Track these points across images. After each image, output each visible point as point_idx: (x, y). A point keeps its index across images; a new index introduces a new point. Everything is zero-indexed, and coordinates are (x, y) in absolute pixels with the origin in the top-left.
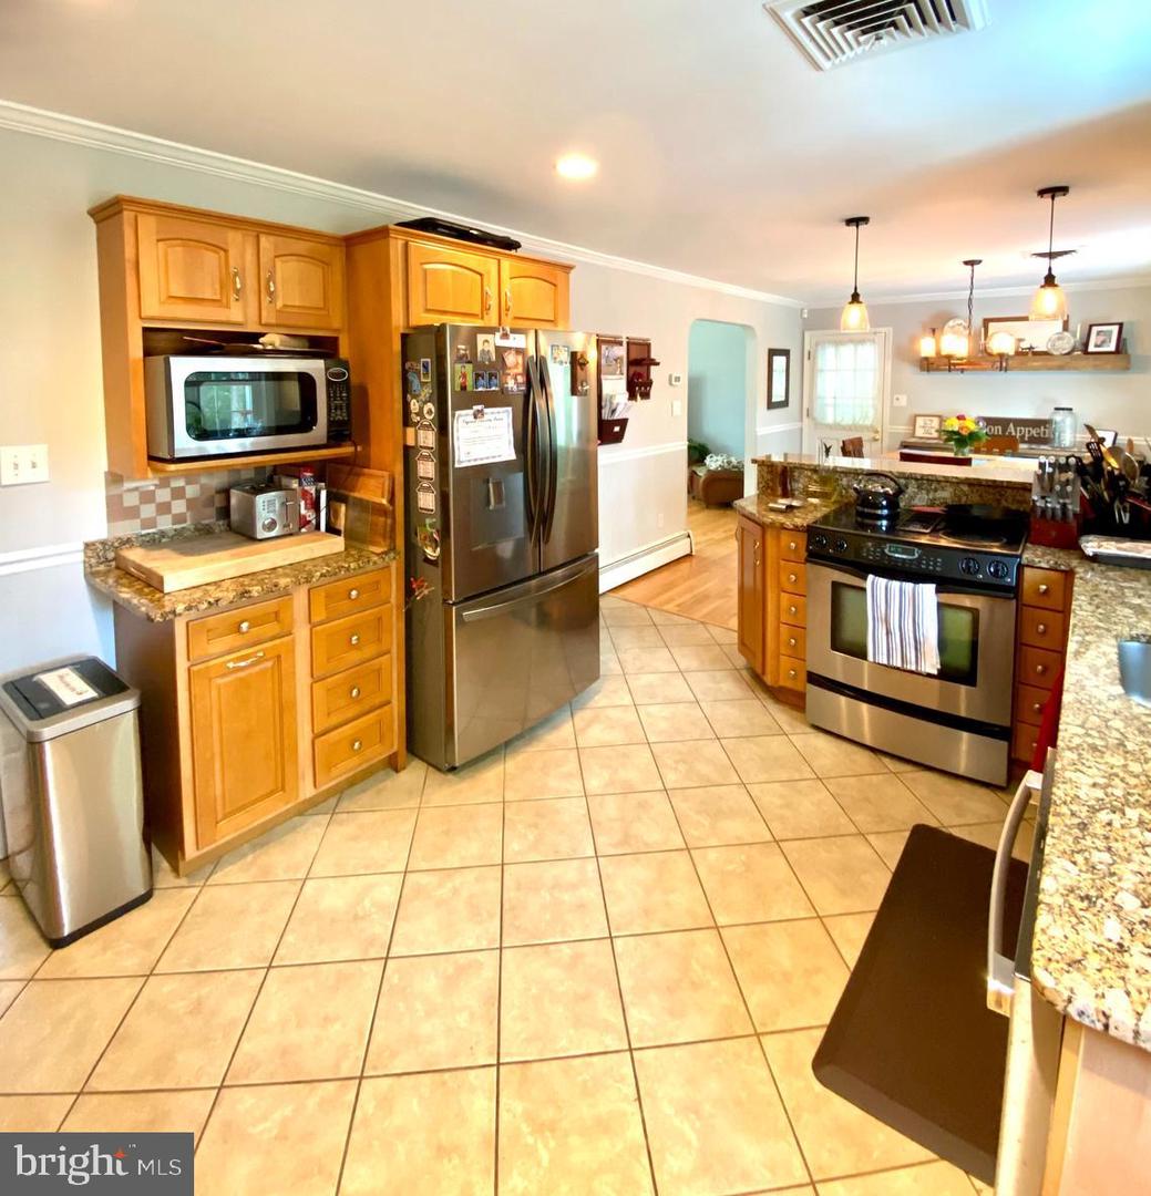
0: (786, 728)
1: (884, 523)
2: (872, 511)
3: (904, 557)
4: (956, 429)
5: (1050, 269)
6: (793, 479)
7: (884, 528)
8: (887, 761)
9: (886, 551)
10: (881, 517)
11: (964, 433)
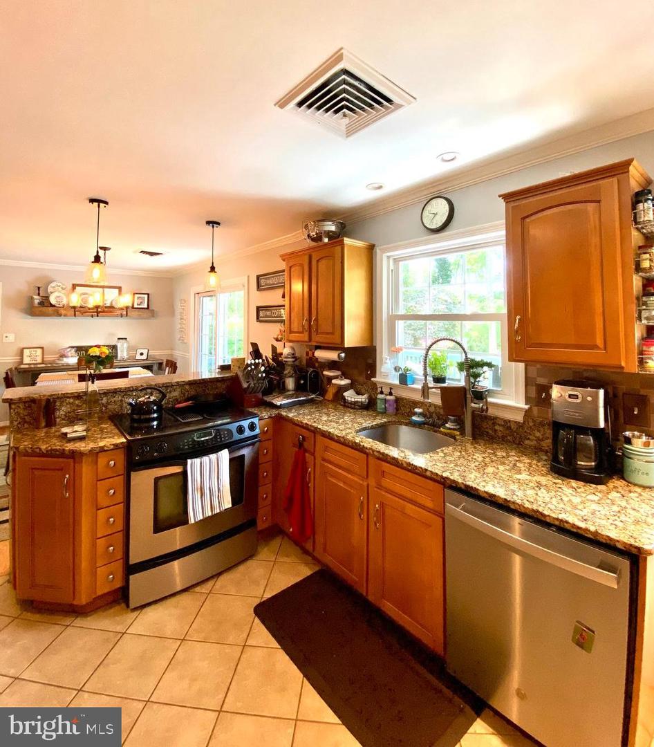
0: (119, 628)
1: (155, 423)
2: (148, 416)
3: (207, 438)
4: (98, 354)
5: (213, 263)
6: (54, 410)
7: (155, 427)
8: (198, 589)
9: (195, 439)
10: (154, 419)
11: (103, 356)
